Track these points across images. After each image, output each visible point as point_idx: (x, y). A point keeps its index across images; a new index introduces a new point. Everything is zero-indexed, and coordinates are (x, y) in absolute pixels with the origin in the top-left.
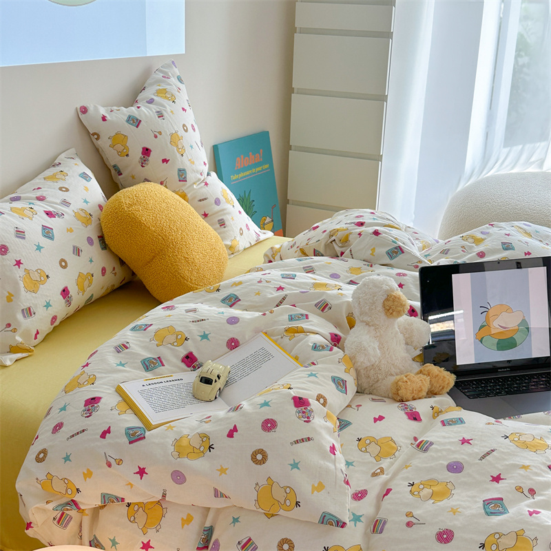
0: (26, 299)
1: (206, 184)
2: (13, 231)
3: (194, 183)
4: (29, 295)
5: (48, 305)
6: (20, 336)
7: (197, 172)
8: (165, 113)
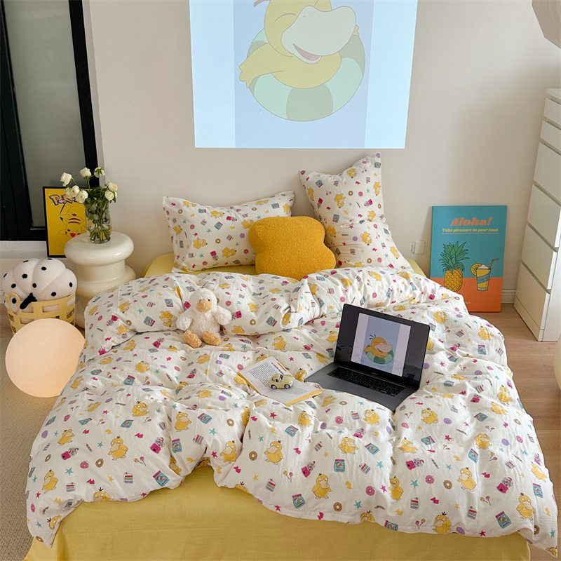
0: (193, 250)
1: (351, 227)
2: (201, 220)
3: (343, 225)
4: (195, 249)
5: (202, 256)
6: (185, 263)
7: (348, 219)
8: (339, 183)
